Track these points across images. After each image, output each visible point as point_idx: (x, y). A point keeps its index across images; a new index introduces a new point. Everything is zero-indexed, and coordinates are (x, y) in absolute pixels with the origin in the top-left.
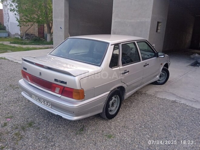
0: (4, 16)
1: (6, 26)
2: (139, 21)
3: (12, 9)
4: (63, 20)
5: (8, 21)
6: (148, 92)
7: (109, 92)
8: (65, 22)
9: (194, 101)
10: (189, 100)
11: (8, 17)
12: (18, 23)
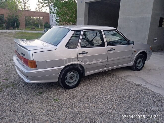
0: (50, 18)
1: (51, 25)
2: (141, 17)
3: (52, 12)
4: (83, 19)
5: (52, 21)
6: (120, 76)
7: (63, 67)
8: (85, 20)
9: (158, 87)
10: (154, 85)
11: (52, 18)
12: (56, 22)
